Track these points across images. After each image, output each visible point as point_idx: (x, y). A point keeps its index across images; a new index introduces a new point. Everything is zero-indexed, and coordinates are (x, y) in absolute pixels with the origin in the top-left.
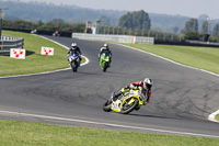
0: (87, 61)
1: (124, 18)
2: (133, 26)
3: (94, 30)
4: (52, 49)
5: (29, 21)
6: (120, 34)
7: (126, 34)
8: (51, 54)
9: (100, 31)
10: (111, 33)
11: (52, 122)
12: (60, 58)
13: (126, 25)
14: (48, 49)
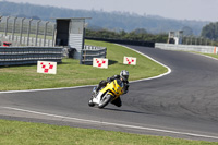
0: (170, 71)
1: (206, 28)
2: (215, 37)
3: (177, 40)
4: (135, 59)
5: (112, 30)
6: (203, 44)
7: (208, 44)
8: (134, 63)
9: (183, 41)
10: (193, 44)
11: (133, 131)
12: (143, 68)
13: (208, 35)
14: (130, 59)
